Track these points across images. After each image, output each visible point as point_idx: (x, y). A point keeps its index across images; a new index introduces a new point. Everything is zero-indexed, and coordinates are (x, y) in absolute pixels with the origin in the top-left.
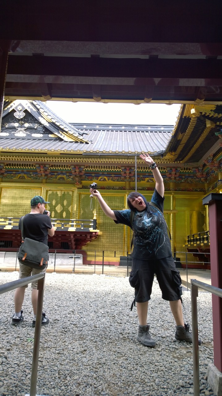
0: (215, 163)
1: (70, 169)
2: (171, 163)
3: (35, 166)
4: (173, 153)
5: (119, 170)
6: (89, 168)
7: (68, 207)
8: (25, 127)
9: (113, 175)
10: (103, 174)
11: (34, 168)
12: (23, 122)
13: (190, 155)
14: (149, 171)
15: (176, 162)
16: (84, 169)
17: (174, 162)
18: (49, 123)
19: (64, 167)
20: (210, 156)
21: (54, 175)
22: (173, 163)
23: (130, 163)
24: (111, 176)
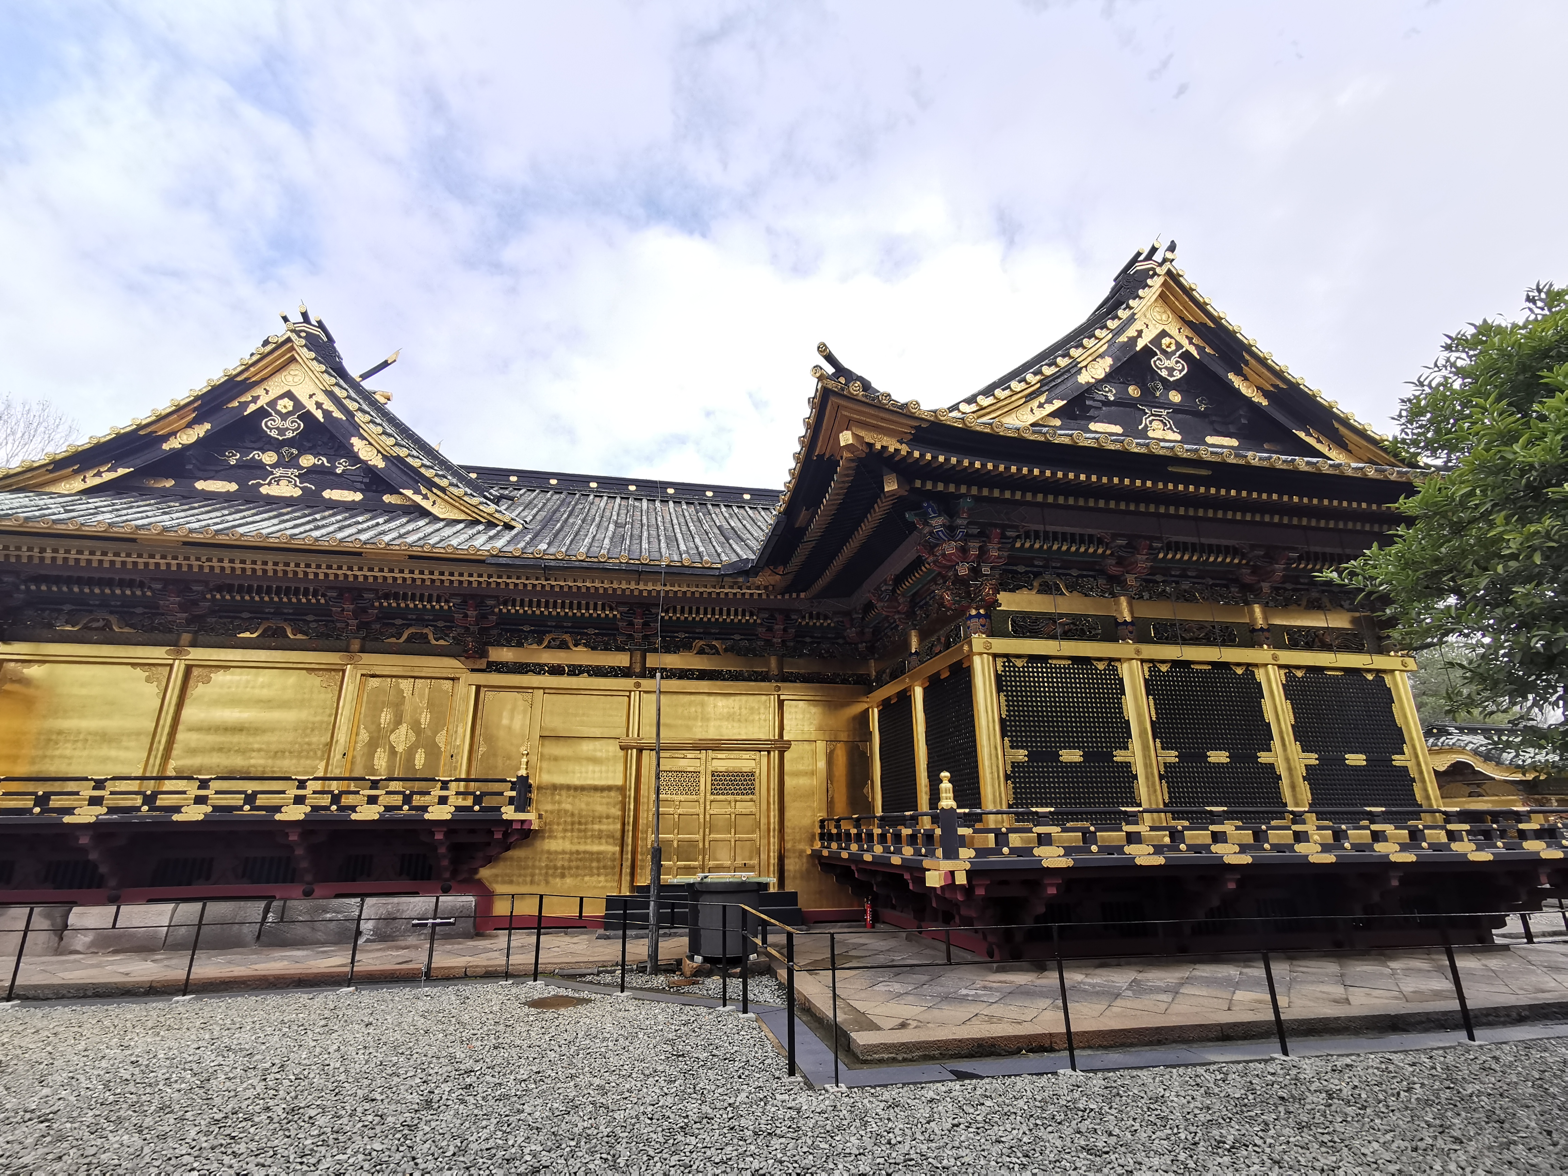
0: (901, 601)
1: (450, 607)
2: (772, 597)
3: (323, 595)
4: (780, 570)
5: (611, 615)
6: (514, 605)
7: (436, 733)
8: (300, 468)
9: (591, 631)
10: (559, 624)
11: (322, 601)
12: (295, 452)
13: (829, 575)
14: (705, 619)
15: (787, 596)
16: (497, 610)
17: (783, 594)
18: (385, 457)
19: (429, 601)
20: (885, 582)
21: (394, 624)
22: (779, 597)
23: (645, 594)
24: (587, 634)
